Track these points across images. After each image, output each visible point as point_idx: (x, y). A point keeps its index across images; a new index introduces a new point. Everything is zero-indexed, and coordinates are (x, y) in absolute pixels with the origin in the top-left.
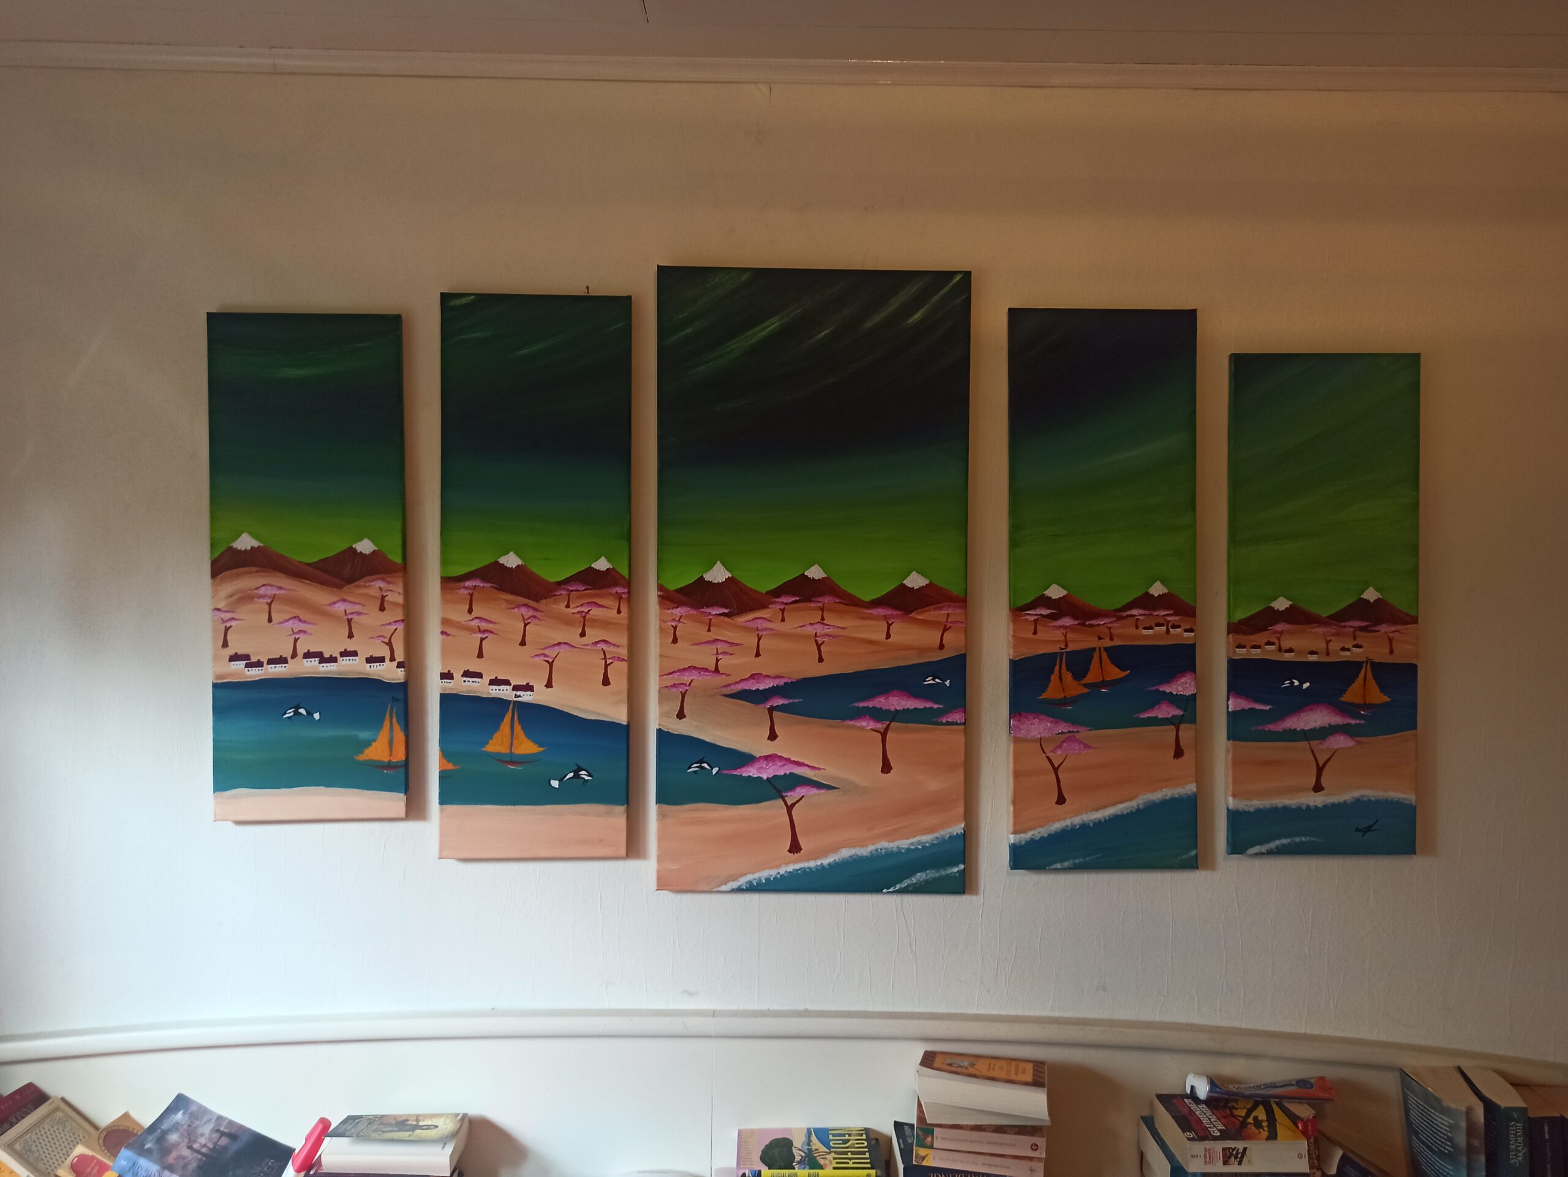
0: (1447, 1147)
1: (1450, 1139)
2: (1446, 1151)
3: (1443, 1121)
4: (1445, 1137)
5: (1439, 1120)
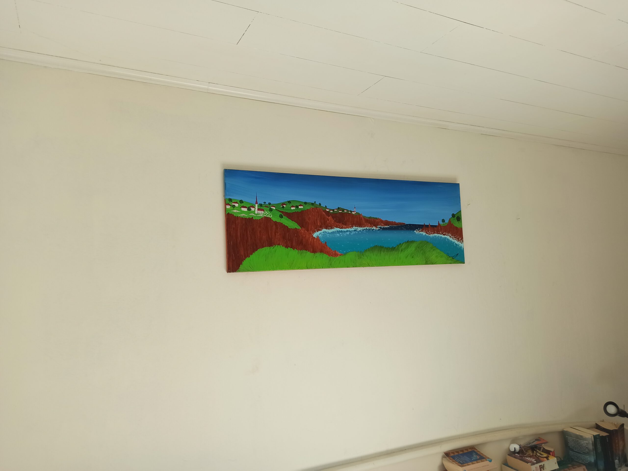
2: (586, 452)
4: (585, 447)
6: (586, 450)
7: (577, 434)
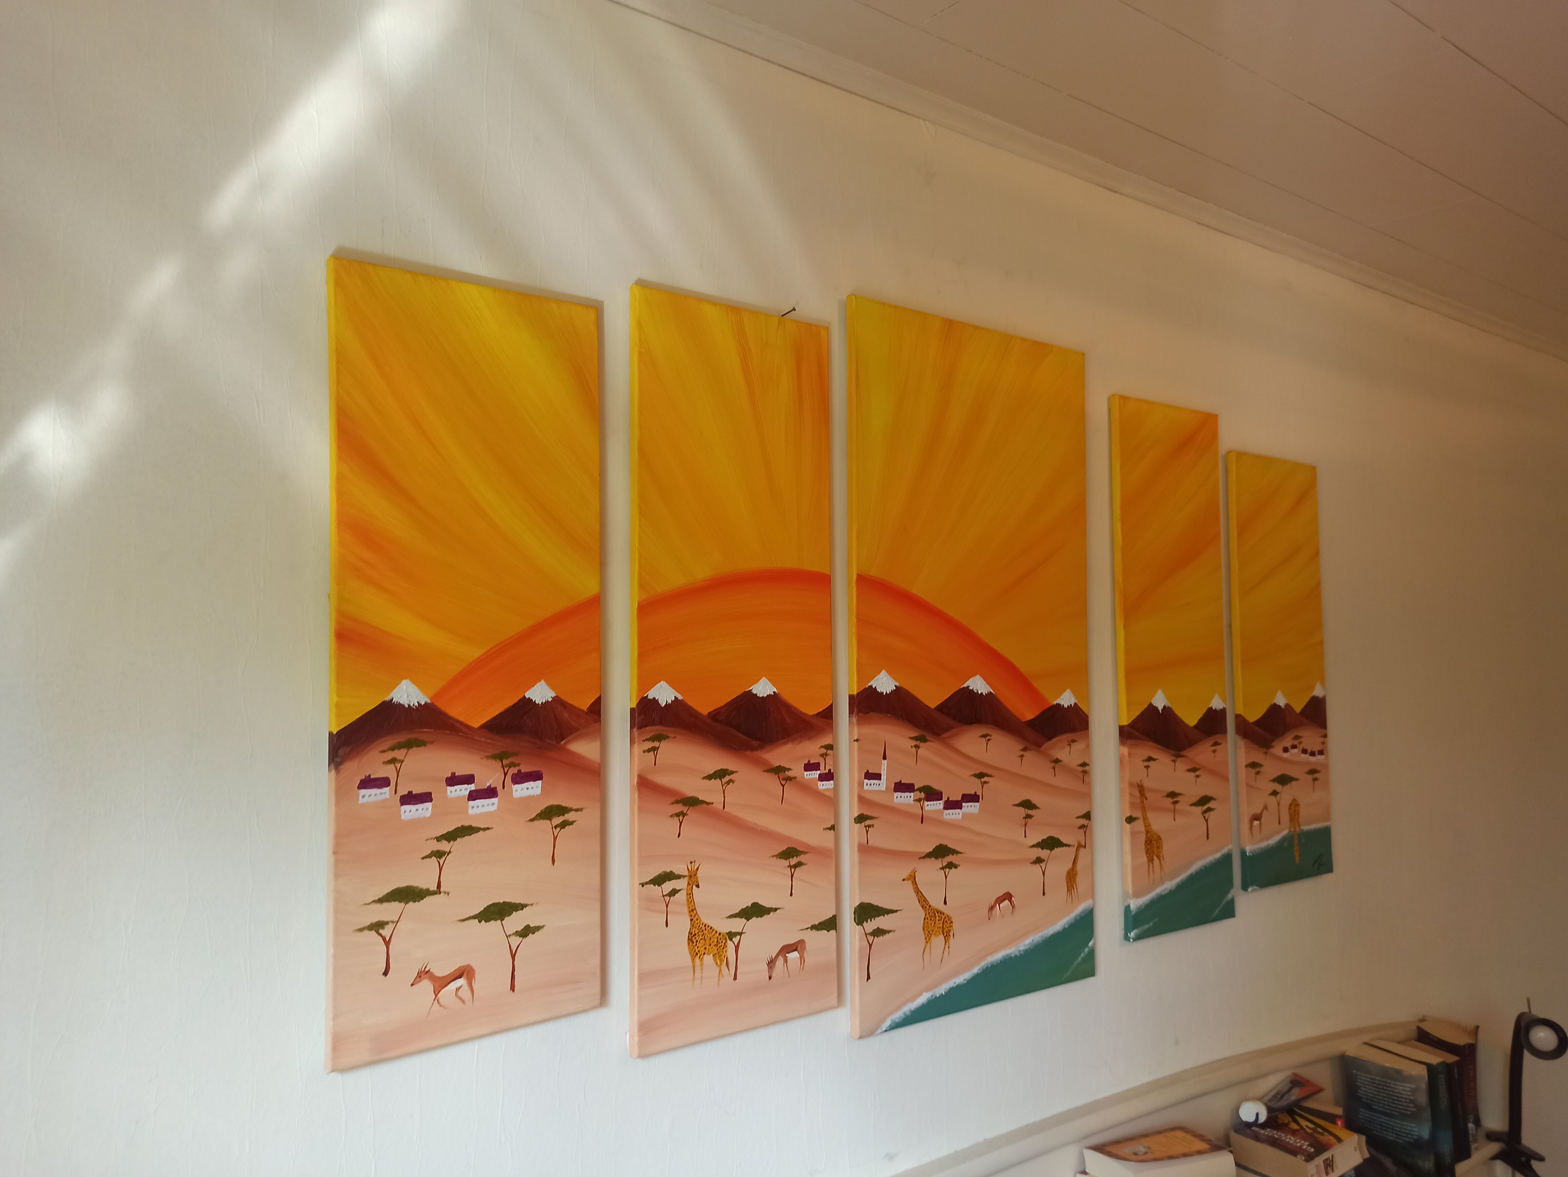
0: (1409, 1109)
1: (1412, 1101)
2: (1409, 1113)
3: (1403, 1089)
4: (1408, 1101)
5: (1400, 1088)
6: (1410, 1107)
7: (1387, 1065)
